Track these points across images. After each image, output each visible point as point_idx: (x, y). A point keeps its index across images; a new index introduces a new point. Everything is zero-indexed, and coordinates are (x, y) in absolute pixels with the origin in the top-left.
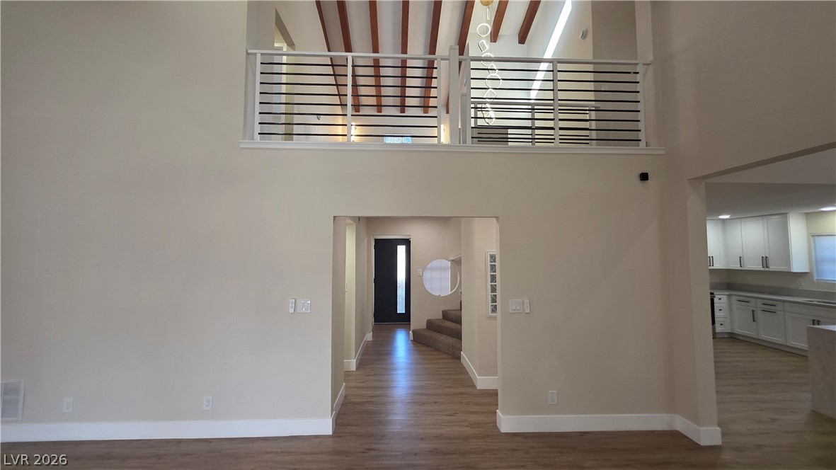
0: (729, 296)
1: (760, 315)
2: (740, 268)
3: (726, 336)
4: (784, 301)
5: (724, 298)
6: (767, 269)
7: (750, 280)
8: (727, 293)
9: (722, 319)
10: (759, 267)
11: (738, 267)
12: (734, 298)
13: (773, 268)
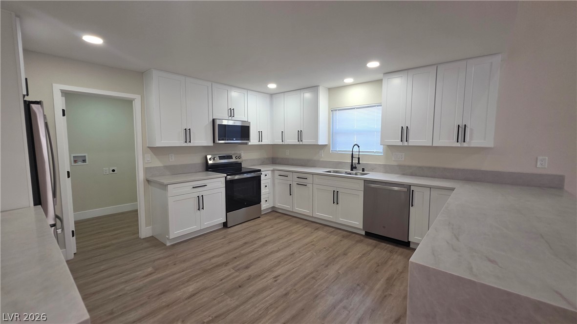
0: (273, 171)
1: (295, 188)
2: (281, 143)
3: (270, 211)
4: (313, 174)
5: (269, 173)
6: (301, 143)
7: (288, 154)
8: (272, 169)
9: (267, 196)
10: (295, 141)
11: (279, 142)
12: (277, 173)
13: (305, 141)
